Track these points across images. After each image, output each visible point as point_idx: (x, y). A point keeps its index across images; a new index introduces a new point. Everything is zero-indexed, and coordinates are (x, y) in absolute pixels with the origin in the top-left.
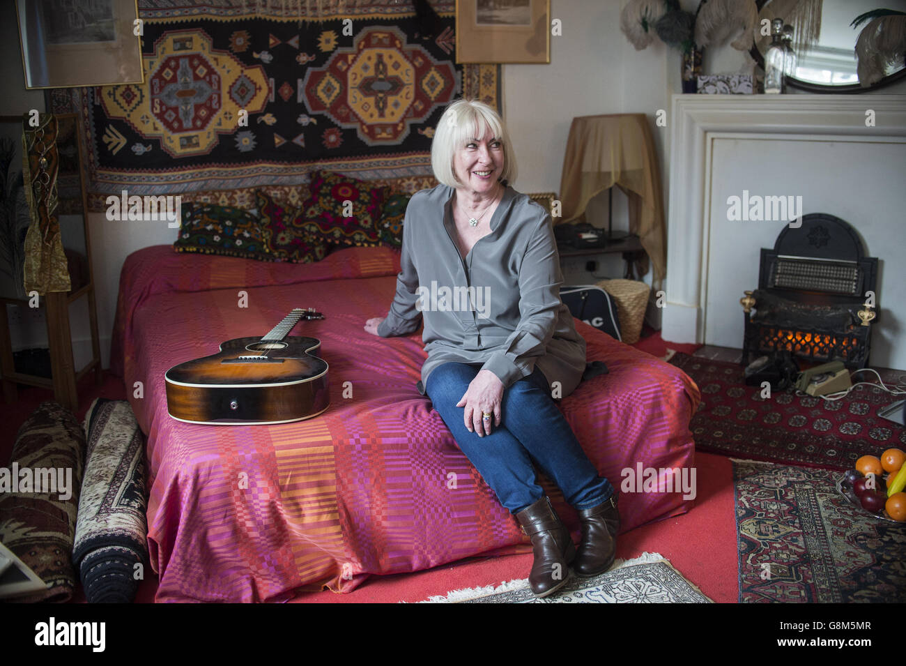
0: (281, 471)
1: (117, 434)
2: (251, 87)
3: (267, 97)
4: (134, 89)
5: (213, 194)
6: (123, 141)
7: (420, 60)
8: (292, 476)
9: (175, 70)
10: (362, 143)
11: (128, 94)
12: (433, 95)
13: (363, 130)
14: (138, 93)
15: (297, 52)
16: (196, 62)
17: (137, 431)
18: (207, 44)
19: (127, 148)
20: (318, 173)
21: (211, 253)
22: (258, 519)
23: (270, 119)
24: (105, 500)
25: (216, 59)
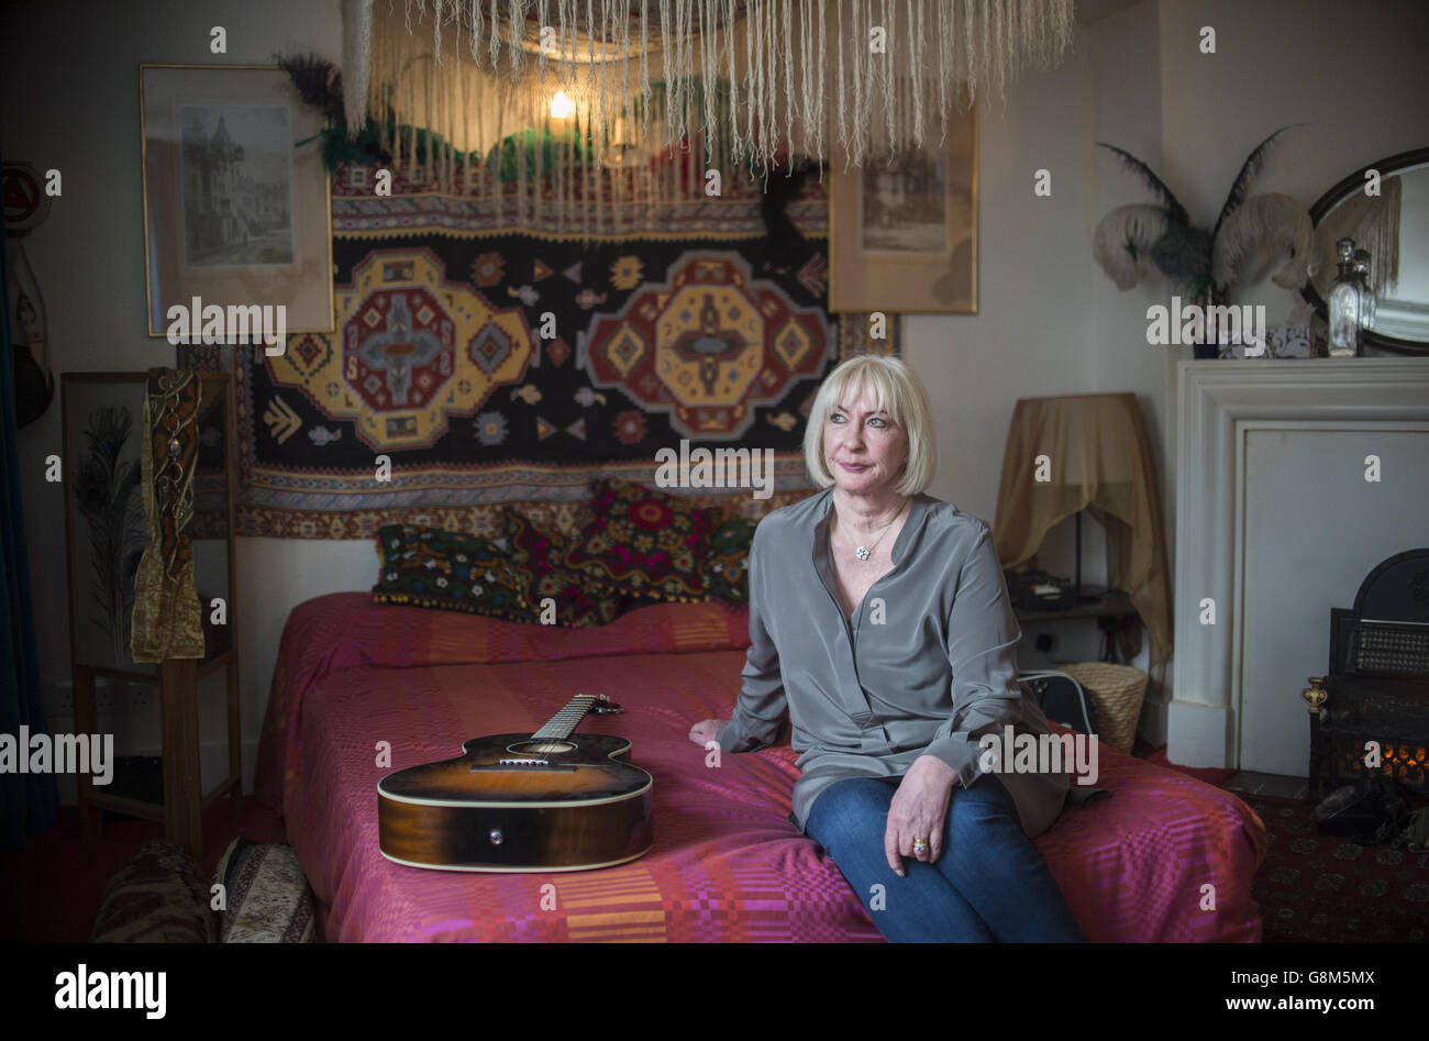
2: (503, 342)
3: (528, 359)
4: (318, 341)
5: (435, 512)
6: (296, 423)
7: (772, 306)
9: (384, 311)
10: (679, 437)
11: (309, 348)
12: (792, 361)
13: (679, 416)
14: (324, 348)
15: (577, 289)
16: (417, 301)
17: (305, 893)
18: (438, 272)
19: (302, 433)
20: (606, 483)
21: (431, 607)
23: (531, 395)
25: (449, 297)
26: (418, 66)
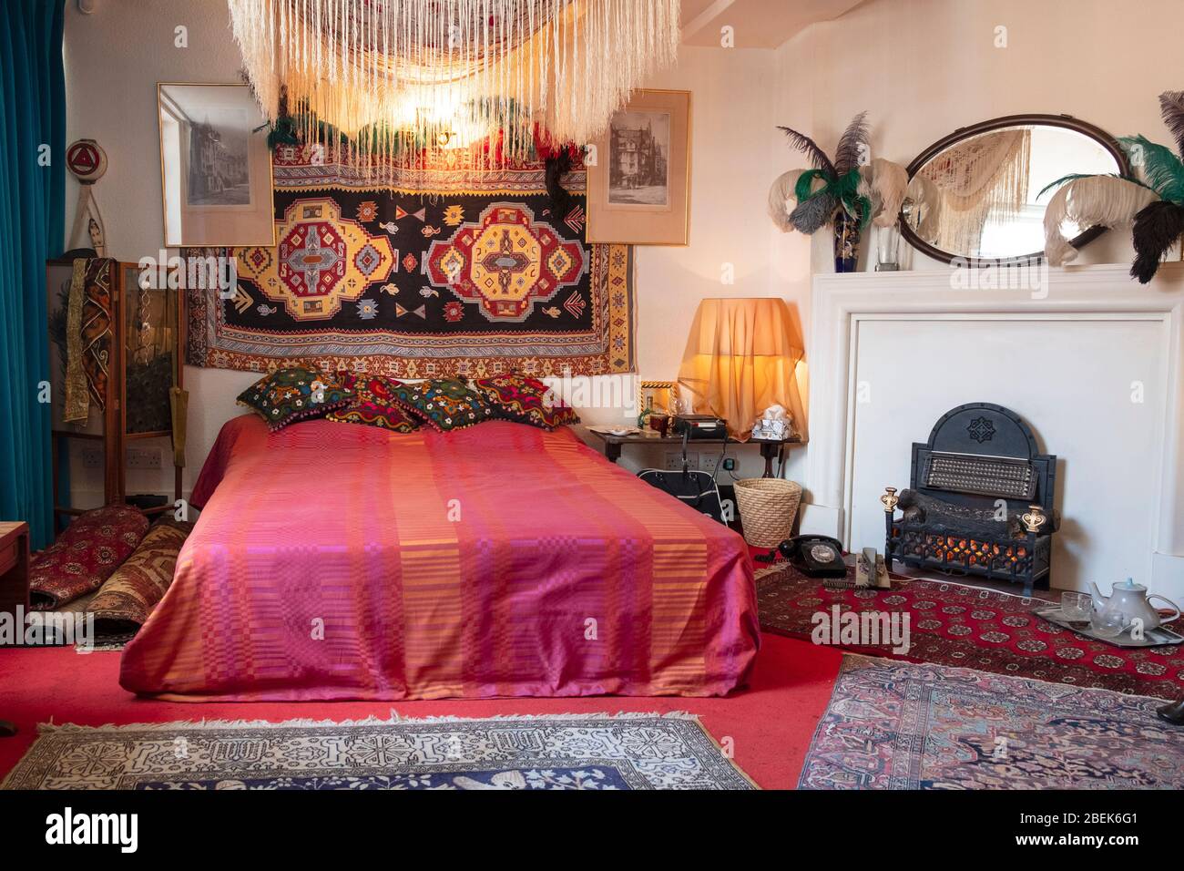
2: (376, 256)
3: (391, 267)
4: (263, 253)
5: (332, 359)
6: (250, 301)
7: (547, 238)
9: (303, 236)
10: (485, 320)
11: (258, 255)
12: (559, 275)
13: (485, 306)
14: (267, 257)
15: (423, 225)
16: (324, 230)
18: (336, 212)
19: (253, 307)
23: (392, 289)
25: (343, 228)
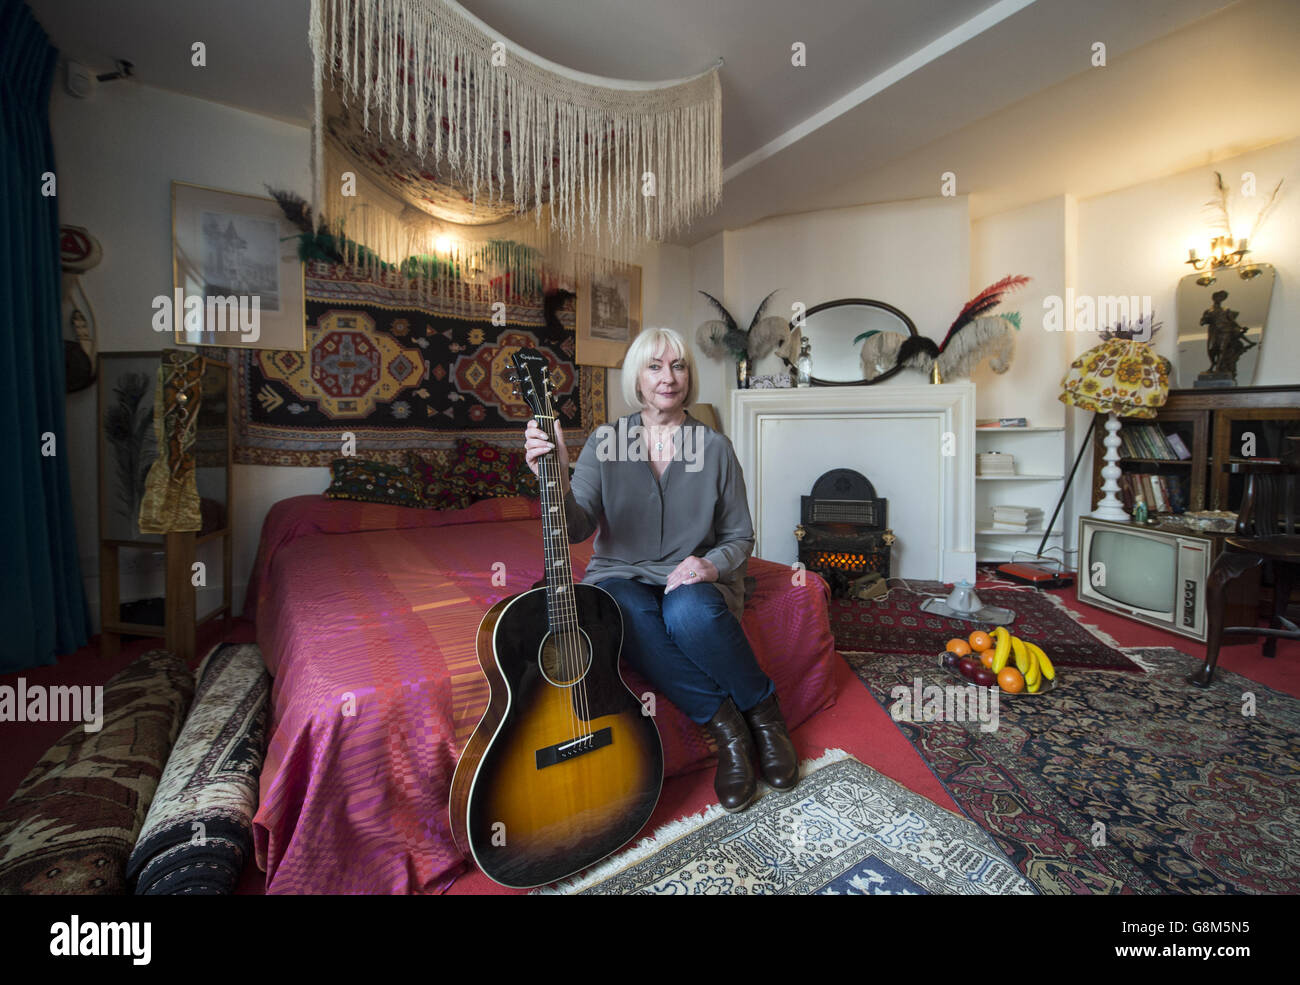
0: (458, 702)
1: (236, 679)
2: (408, 365)
3: (422, 376)
4: (294, 355)
5: (368, 452)
8: (470, 707)
9: (337, 343)
10: (502, 419)
11: (289, 359)
12: (558, 387)
13: (502, 409)
14: (299, 360)
15: (451, 343)
16: (358, 340)
17: (263, 674)
18: (371, 326)
19: (283, 406)
20: (464, 440)
21: (363, 500)
22: (422, 770)
23: (424, 394)
24: (201, 767)
25: (377, 339)
26: (360, 210)
